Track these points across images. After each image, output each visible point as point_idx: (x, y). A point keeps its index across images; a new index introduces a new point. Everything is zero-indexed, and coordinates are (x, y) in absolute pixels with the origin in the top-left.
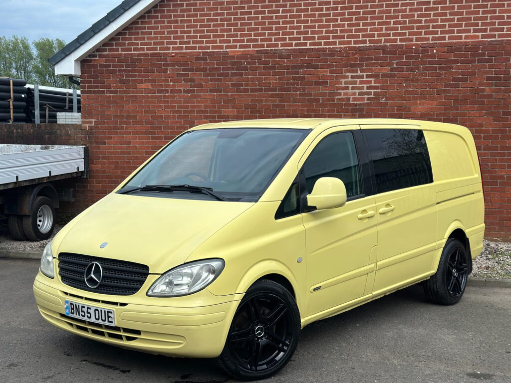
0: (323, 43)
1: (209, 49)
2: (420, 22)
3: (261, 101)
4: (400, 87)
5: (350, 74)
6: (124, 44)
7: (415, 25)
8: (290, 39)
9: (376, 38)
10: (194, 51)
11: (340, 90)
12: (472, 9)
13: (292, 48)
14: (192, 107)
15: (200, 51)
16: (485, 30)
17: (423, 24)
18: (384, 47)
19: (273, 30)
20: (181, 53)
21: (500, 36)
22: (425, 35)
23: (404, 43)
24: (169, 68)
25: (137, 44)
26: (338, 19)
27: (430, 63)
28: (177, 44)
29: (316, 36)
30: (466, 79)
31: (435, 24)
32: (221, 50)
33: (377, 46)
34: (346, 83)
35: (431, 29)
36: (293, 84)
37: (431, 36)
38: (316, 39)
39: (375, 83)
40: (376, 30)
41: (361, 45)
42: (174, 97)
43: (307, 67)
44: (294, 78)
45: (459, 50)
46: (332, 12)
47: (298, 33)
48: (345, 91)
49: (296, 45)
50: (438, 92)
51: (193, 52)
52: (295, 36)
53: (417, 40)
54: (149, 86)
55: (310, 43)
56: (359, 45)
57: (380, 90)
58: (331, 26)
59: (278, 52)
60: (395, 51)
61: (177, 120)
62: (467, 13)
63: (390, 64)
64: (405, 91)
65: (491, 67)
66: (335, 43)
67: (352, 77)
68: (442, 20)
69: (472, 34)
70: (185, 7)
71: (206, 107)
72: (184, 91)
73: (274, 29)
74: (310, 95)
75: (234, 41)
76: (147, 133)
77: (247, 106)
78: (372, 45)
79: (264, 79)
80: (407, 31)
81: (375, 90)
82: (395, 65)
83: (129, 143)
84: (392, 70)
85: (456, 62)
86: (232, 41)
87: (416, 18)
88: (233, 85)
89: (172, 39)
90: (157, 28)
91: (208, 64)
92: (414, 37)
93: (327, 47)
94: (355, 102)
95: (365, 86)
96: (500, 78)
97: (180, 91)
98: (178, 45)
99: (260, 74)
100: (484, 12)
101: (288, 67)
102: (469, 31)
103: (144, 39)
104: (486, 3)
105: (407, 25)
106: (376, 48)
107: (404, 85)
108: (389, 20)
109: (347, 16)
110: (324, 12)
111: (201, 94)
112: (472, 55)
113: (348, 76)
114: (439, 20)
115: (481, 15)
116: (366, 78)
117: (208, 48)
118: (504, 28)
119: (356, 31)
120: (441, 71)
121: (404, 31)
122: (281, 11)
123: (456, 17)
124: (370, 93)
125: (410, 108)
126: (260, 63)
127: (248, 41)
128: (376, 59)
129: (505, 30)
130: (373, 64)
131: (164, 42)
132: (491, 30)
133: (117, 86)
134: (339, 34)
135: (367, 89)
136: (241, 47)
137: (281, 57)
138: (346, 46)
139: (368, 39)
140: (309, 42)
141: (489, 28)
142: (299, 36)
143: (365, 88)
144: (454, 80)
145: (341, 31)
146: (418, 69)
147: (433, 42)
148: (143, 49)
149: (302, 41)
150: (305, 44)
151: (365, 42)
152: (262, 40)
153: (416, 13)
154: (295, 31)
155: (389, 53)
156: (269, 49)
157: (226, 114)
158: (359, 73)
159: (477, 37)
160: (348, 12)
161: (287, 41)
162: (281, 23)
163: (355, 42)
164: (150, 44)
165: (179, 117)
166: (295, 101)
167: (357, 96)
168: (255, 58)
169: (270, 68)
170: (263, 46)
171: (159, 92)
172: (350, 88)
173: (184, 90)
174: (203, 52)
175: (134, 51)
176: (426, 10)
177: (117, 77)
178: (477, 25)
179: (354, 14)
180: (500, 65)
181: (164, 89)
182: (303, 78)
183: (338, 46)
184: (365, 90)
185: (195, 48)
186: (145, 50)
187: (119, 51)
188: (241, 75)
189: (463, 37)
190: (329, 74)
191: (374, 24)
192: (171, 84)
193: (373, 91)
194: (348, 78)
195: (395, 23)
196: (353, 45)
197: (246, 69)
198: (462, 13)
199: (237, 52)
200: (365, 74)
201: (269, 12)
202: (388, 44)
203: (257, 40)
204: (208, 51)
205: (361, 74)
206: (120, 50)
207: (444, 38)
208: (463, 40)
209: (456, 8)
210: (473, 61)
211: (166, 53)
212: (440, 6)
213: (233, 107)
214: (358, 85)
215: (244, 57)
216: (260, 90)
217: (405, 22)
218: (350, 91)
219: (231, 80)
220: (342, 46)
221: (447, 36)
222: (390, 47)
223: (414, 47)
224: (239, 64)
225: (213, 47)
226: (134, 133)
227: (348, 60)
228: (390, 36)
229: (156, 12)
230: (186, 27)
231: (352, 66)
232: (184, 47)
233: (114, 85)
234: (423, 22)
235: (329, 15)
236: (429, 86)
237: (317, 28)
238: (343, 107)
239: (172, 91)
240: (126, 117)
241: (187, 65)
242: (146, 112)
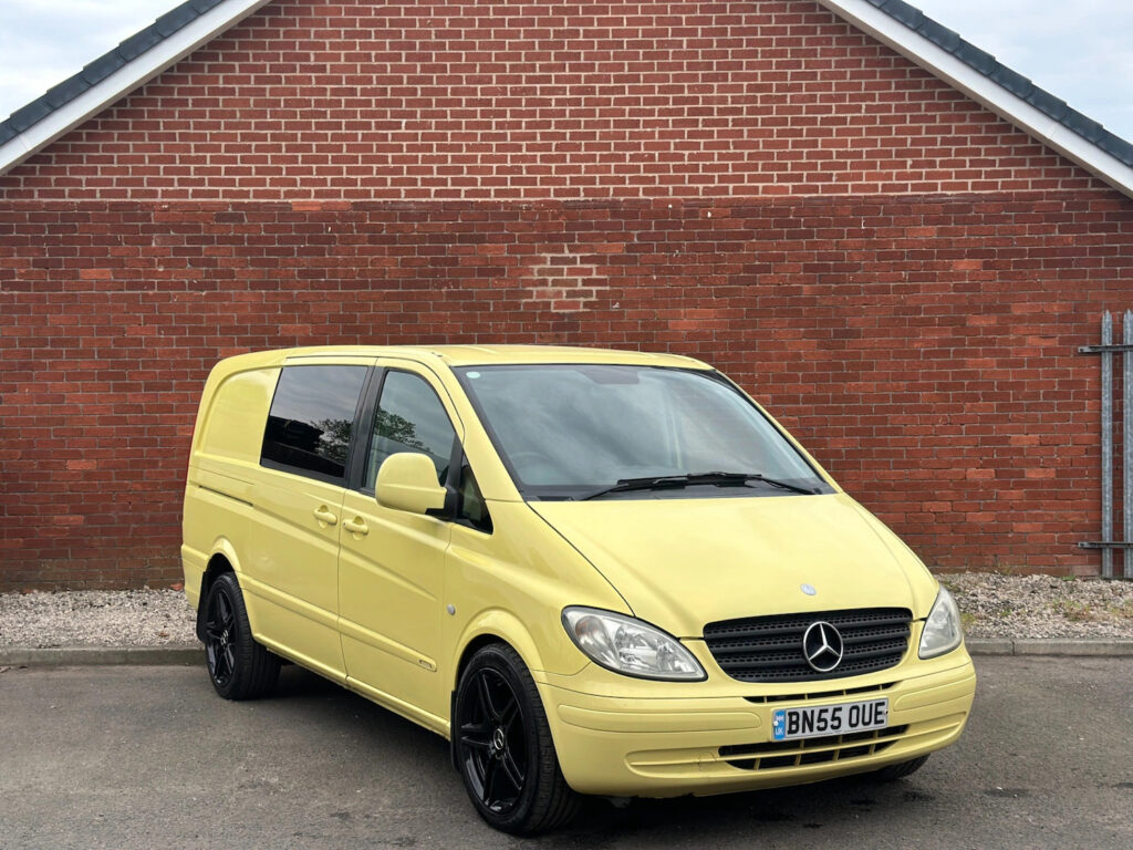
0: (492, 193)
1: (249, 197)
2: (681, 157)
3: (363, 307)
4: (649, 282)
5: (549, 256)
6: (47, 183)
7: (671, 164)
8: (425, 182)
9: (598, 186)
10: (213, 200)
11: (529, 286)
12: (775, 138)
13: (429, 200)
14: (210, 319)
15: (228, 200)
16: (799, 178)
17: (686, 163)
18: (615, 204)
19: (387, 163)
20: (186, 203)
21: (825, 189)
22: (689, 182)
23: (651, 198)
24: (155, 235)
25: (79, 182)
26: (521, 146)
27: (702, 236)
28: (173, 186)
29: (479, 177)
30: (767, 269)
31: (708, 163)
32: (276, 201)
33: (600, 201)
34: (541, 272)
35: (701, 173)
36: (434, 273)
37: (701, 186)
38: (479, 183)
39: (598, 273)
40: (597, 170)
41: (569, 199)
42: (169, 297)
43: (462, 239)
44: (434, 262)
45: (753, 213)
46: (509, 132)
47: (440, 171)
48: (540, 288)
49: (438, 194)
50: (719, 293)
51: (212, 203)
52: (435, 176)
53: (676, 192)
54: (107, 273)
55: (466, 191)
56: (565, 199)
57: (608, 288)
58: (509, 158)
59: (400, 206)
60: (633, 213)
61: (175, 347)
62: (766, 145)
63: (627, 237)
64: (656, 290)
65: (813, 245)
66: (516, 193)
67: (554, 261)
68: (721, 157)
69: (775, 184)
70: (190, 108)
71: (241, 319)
72: (192, 286)
73: (390, 160)
74: (470, 295)
75: (304, 182)
76: (102, 376)
77: (335, 318)
78: (591, 199)
79: (372, 262)
80: (656, 175)
81: (600, 288)
82: (636, 240)
83: (61, 398)
84: (629, 248)
85: (746, 236)
86: (299, 182)
87: (672, 151)
88: (302, 274)
89: (162, 173)
90: (126, 148)
91: (247, 229)
92: (670, 187)
93: (502, 200)
94: (561, 311)
95: (580, 278)
96: (827, 268)
97: (181, 286)
98: (176, 187)
99: (362, 252)
100: (795, 144)
101: (422, 239)
102: (770, 178)
103: (94, 171)
104: (799, 127)
105: (657, 163)
106: (597, 206)
107: (655, 277)
108: (621, 153)
109: (539, 141)
110: (494, 131)
111: (232, 292)
112: (778, 224)
113: (545, 258)
114: (716, 157)
115: (790, 149)
116: (581, 263)
117: (246, 195)
118: (831, 175)
119: (559, 170)
120: (722, 253)
121: (650, 175)
122: (403, 125)
123: (746, 152)
124: (589, 293)
125: (666, 324)
126: (361, 228)
127: (334, 182)
128: (599, 226)
129: (834, 178)
130: (593, 238)
131: (143, 179)
132: (810, 178)
133: (28, 274)
134: (524, 175)
135: (584, 285)
136: (319, 194)
137: (406, 216)
138: (538, 199)
139: (581, 187)
140: (464, 188)
141: (805, 173)
142: (444, 177)
143: (580, 283)
144: (748, 269)
145: (529, 170)
146: (679, 247)
147: (706, 197)
148: (92, 194)
149: (450, 187)
150: (457, 194)
151: (577, 192)
152: (364, 182)
153: (672, 141)
154: (435, 166)
155: (626, 215)
156: (381, 200)
157: (288, 335)
158: (567, 254)
159: (785, 190)
160: (541, 133)
161: (419, 186)
162: (405, 149)
163: (557, 193)
164: (110, 182)
165: (179, 342)
166: (438, 307)
167: (564, 299)
168: (351, 218)
169: (384, 240)
170: (367, 194)
171: (131, 286)
172: (550, 284)
173: (191, 283)
174: (233, 204)
175: (70, 196)
176: (691, 135)
177: (29, 252)
178: (784, 167)
179: (553, 136)
180: (827, 243)
181: (142, 280)
182: (454, 262)
183: (522, 199)
184: (580, 287)
185: (215, 194)
186: (98, 195)
187: (33, 197)
188: (321, 252)
189: (760, 189)
190: (506, 254)
191: (593, 158)
192: (161, 269)
193: (594, 289)
194: (545, 263)
195: (633, 158)
196: (552, 198)
197: (330, 240)
198: (756, 145)
199: (312, 204)
200: (578, 256)
201: (379, 126)
202: (622, 199)
203: (354, 183)
204: (246, 201)
205: (571, 255)
206: (36, 194)
207: (725, 190)
208: (760, 195)
209: (745, 134)
210: (780, 235)
211: (147, 204)
212: (715, 129)
213: (305, 319)
214: (565, 277)
215: (326, 215)
216: (364, 285)
217: (652, 157)
218: (550, 289)
219: (297, 263)
220: (532, 199)
221: (731, 186)
222: (625, 204)
223: (670, 206)
224: (316, 231)
225: (257, 194)
226: (71, 377)
227: (545, 227)
228: (624, 183)
229: (121, 114)
230: (193, 150)
231: (551, 238)
232: (190, 191)
233: (23, 271)
234: (686, 158)
235: (504, 137)
236: (700, 281)
237: (479, 161)
238: (538, 321)
239: (161, 286)
240: (53, 341)
241: (198, 229)
242: (101, 331)
